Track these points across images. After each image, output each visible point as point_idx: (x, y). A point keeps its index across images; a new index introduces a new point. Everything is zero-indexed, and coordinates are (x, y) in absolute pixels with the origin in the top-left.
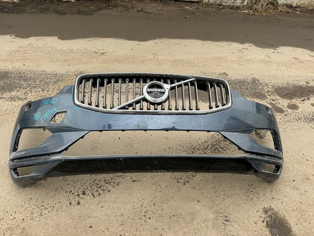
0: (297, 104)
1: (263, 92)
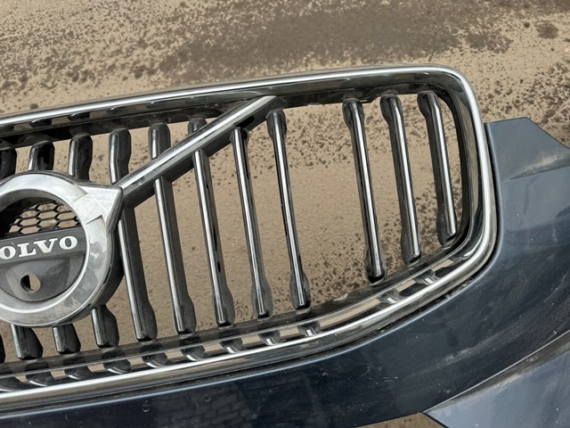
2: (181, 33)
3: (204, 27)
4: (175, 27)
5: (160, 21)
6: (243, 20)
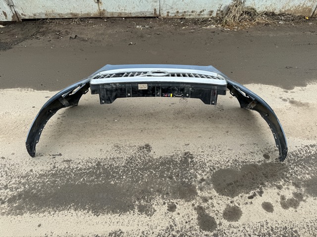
0: (241, 206)
1: (193, 183)
2: (24, 184)
3: (35, 183)
4: (23, 181)
5: (18, 177)
6: (52, 183)
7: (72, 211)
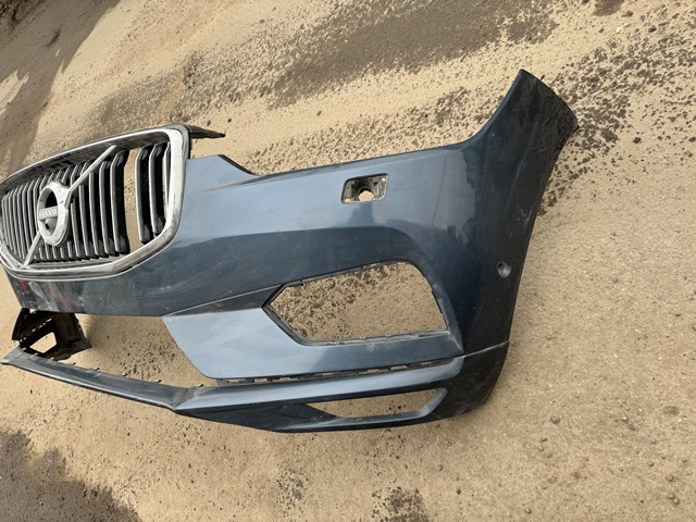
2: (293, 54)
5: (285, 45)
7: (370, 77)
